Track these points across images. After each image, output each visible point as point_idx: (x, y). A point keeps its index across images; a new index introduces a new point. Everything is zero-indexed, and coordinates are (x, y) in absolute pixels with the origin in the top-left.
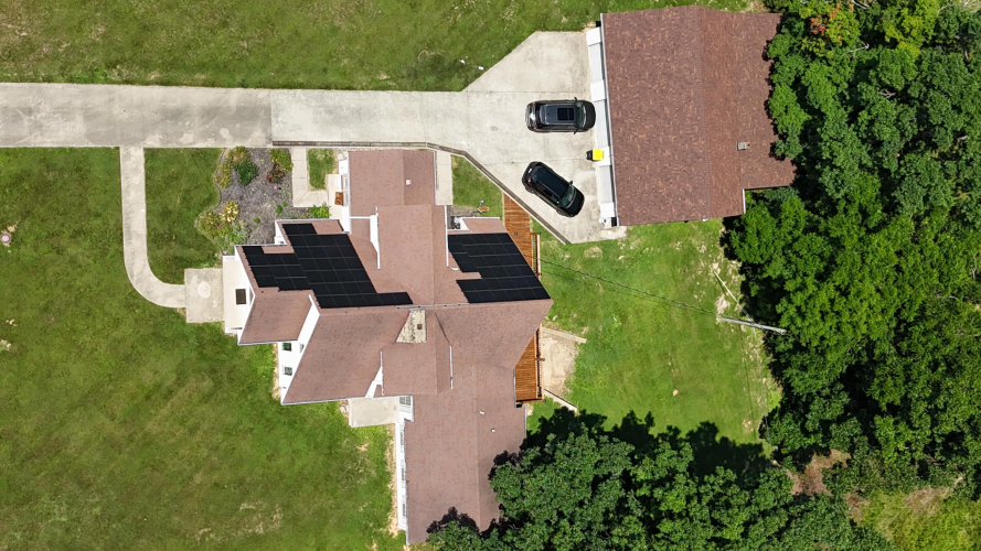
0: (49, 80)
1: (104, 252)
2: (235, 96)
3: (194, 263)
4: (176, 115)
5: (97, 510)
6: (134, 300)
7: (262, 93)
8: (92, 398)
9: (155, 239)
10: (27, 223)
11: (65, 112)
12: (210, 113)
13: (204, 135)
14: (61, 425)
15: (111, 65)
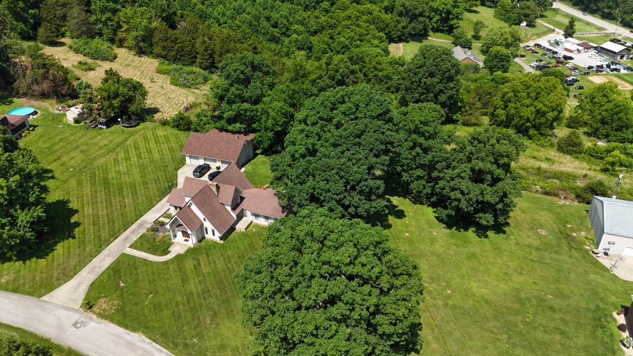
0: (90, 261)
1: (146, 264)
2: (134, 226)
3: (169, 247)
4: (127, 238)
5: (218, 291)
6: (166, 263)
7: (138, 221)
8: (184, 281)
9: (154, 253)
10: (122, 278)
11: (102, 260)
12: (133, 232)
13: (137, 235)
14: (185, 291)
15: (101, 247)
